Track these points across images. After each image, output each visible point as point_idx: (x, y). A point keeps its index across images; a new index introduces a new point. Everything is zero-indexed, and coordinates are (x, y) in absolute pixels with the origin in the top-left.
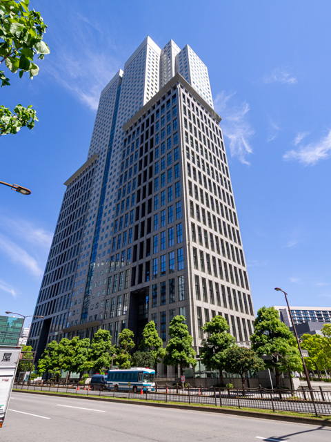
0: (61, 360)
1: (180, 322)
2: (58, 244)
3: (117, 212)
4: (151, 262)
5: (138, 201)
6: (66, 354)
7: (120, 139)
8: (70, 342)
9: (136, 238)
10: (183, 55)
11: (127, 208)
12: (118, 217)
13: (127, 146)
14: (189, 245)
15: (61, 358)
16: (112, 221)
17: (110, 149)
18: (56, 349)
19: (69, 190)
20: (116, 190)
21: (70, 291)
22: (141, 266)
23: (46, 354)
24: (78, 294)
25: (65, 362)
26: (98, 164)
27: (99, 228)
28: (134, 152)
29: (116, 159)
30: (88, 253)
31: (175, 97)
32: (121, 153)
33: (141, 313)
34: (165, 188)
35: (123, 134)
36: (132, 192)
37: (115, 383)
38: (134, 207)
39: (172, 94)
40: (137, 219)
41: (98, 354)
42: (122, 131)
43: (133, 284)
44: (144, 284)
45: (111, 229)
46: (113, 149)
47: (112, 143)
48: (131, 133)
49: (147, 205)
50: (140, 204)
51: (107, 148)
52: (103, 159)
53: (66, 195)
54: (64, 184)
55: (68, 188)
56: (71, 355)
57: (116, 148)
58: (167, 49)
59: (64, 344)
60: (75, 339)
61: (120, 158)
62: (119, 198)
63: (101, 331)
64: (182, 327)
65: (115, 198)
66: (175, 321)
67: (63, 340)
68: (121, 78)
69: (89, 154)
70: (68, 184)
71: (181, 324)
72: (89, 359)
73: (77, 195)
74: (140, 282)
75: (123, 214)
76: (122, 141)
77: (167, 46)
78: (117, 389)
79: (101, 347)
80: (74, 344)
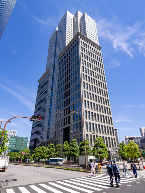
0: (39, 155)
1: (74, 142)
2: (37, 108)
3: (58, 95)
4: (70, 116)
5: (65, 90)
6: (40, 152)
7: (58, 62)
8: (41, 148)
9: (65, 107)
10: (83, 18)
11: (61, 94)
12: (58, 97)
13: (60, 65)
14: (83, 110)
15: (39, 154)
16: (56, 98)
17: (54, 66)
18: (37, 150)
19: (40, 84)
20: (57, 85)
21: (43, 128)
22: (67, 118)
23: (34, 152)
24: (46, 129)
25: (40, 155)
26: (50, 73)
27: (52, 102)
28: (63, 68)
29: (57, 71)
30: (48, 112)
31: (77, 43)
32: (58, 68)
33: (68, 136)
34: (74, 85)
35: (59, 59)
36: (63, 86)
37: (52, 163)
38: (64, 93)
39: (77, 42)
40: (65, 98)
41: (50, 153)
42: (58, 58)
43: (64, 125)
44: (68, 125)
45: (56, 102)
46: (55, 66)
47: (55, 63)
48: (61, 59)
49: (68, 92)
50: (66, 92)
51: (53, 65)
52: (52, 70)
53: (39, 86)
54: (38, 81)
55: (39, 83)
56: (42, 153)
57: (56, 66)
58: (76, 15)
59: (40, 149)
60: (43, 147)
61: (58, 71)
62: (58, 89)
63: (51, 144)
64: (74, 143)
65: (57, 88)
66: (73, 141)
67: (39, 147)
68: (57, 31)
69: (47, 68)
70: (39, 81)
71: (75, 142)
72: (47, 155)
73: (43, 86)
74: (67, 124)
75: (60, 96)
76: (58, 63)
77: (76, 14)
78: (52, 164)
79: (51, 150)
80: (43, 149)
